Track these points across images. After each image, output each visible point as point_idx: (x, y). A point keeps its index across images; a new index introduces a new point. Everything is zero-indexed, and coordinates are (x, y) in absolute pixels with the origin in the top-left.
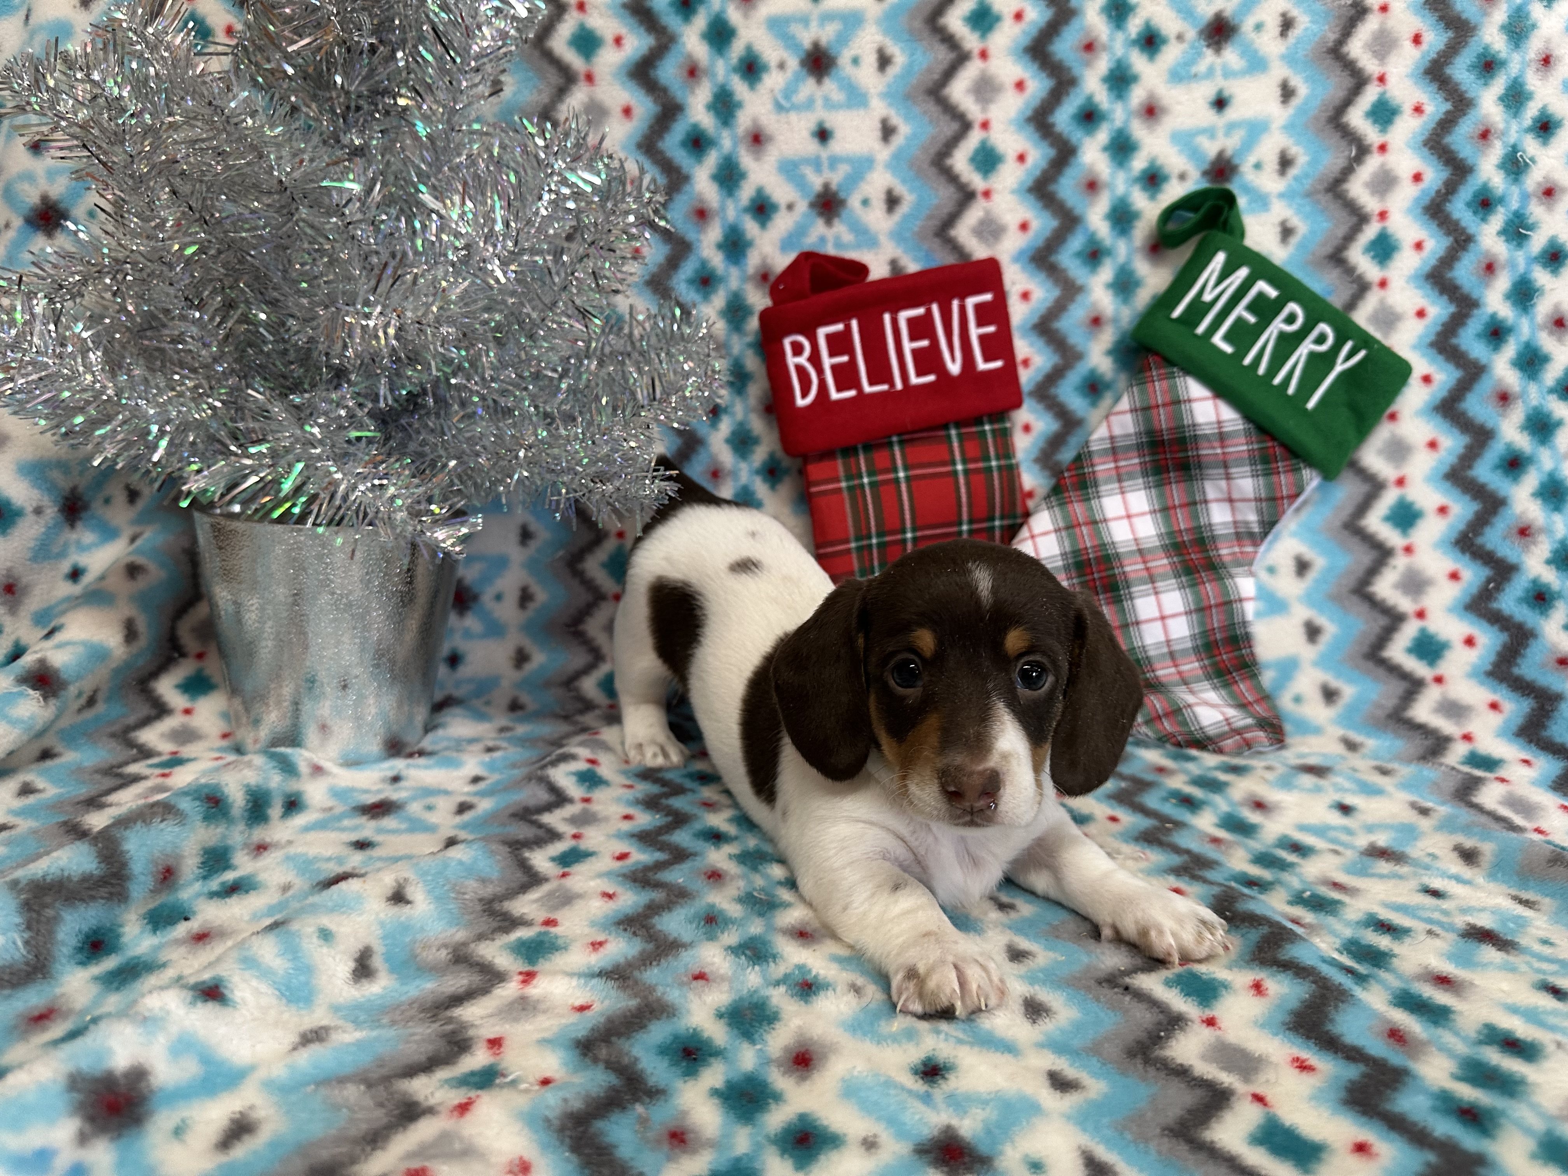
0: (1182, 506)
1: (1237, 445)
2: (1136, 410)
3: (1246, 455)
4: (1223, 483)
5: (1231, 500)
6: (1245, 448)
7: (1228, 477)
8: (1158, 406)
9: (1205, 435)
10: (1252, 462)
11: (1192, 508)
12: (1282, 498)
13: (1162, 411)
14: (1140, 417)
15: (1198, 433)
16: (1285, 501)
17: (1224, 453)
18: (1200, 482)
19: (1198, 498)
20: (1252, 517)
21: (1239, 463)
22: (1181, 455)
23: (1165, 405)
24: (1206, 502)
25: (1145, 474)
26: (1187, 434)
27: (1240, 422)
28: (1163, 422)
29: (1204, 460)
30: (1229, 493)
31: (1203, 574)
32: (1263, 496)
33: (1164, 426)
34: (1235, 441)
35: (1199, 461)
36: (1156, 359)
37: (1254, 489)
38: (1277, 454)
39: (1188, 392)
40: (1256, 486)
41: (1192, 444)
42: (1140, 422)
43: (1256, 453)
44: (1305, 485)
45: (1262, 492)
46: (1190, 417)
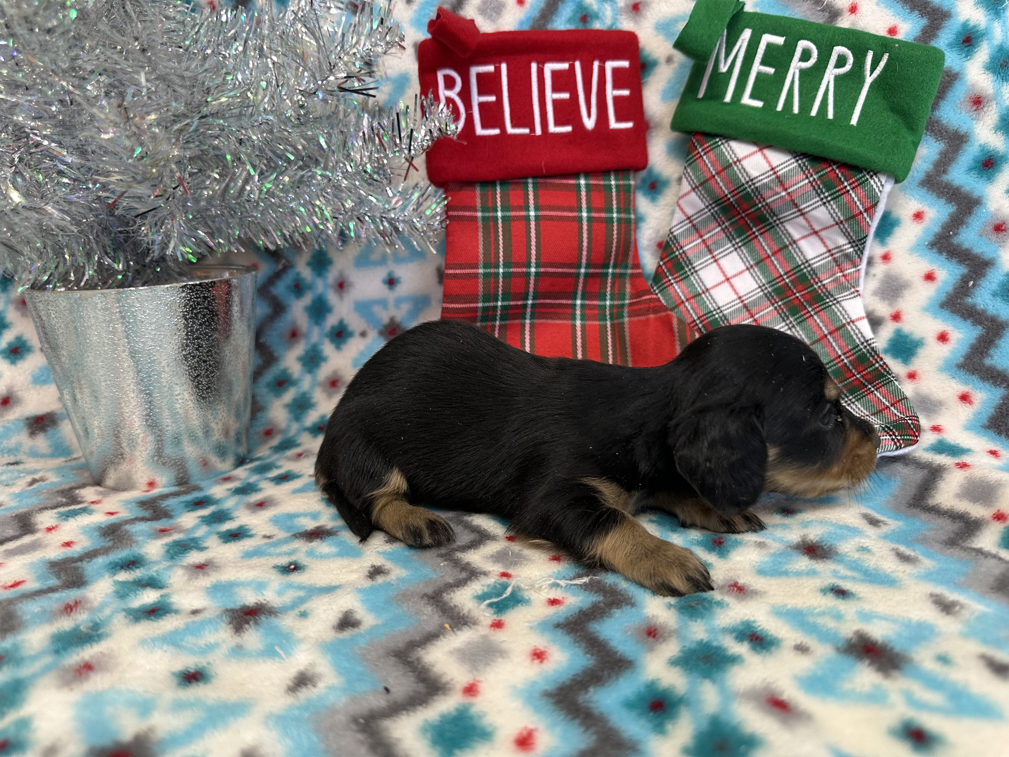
0: (774, 254)
1: (798, 182)
2: (697, 188)
3: (810, 188)
4: (801, 220)
5: (816, 233)
6: (807, 181)
7: (802, 213)
8: (714, 176)
9: (765, 184)
10: (819, 192)
11: (785, 252)
12: (861, 213)
13: (718, 179)
14: (703, 192)
16: (865, 215)
17: (788, 194)
18: (781, 227)
19: (786, 242)
20: (842, 241)
21: (807, 198)
22: (752, 210)
23: (718, 173)
24: (795, 242)
25: (731, 238)
26: (749, 190)
27: (793, 160)
28: (724, 188)
29: (774, 206)
30: (811, 226)
31: (810, 309)
32: (842, 218)
33: (726, 192)
34: (795, 179)
35: (772, 209)
36: (699, 137)
37: (832, 215)
38: (840, 175)
39: (735, 155)
40: (832, 211)
41: (757, 197)
42: (706, 196)
43: (819, 182)
44: (879, 194)
45: (839, 214)
46: (745, 175)
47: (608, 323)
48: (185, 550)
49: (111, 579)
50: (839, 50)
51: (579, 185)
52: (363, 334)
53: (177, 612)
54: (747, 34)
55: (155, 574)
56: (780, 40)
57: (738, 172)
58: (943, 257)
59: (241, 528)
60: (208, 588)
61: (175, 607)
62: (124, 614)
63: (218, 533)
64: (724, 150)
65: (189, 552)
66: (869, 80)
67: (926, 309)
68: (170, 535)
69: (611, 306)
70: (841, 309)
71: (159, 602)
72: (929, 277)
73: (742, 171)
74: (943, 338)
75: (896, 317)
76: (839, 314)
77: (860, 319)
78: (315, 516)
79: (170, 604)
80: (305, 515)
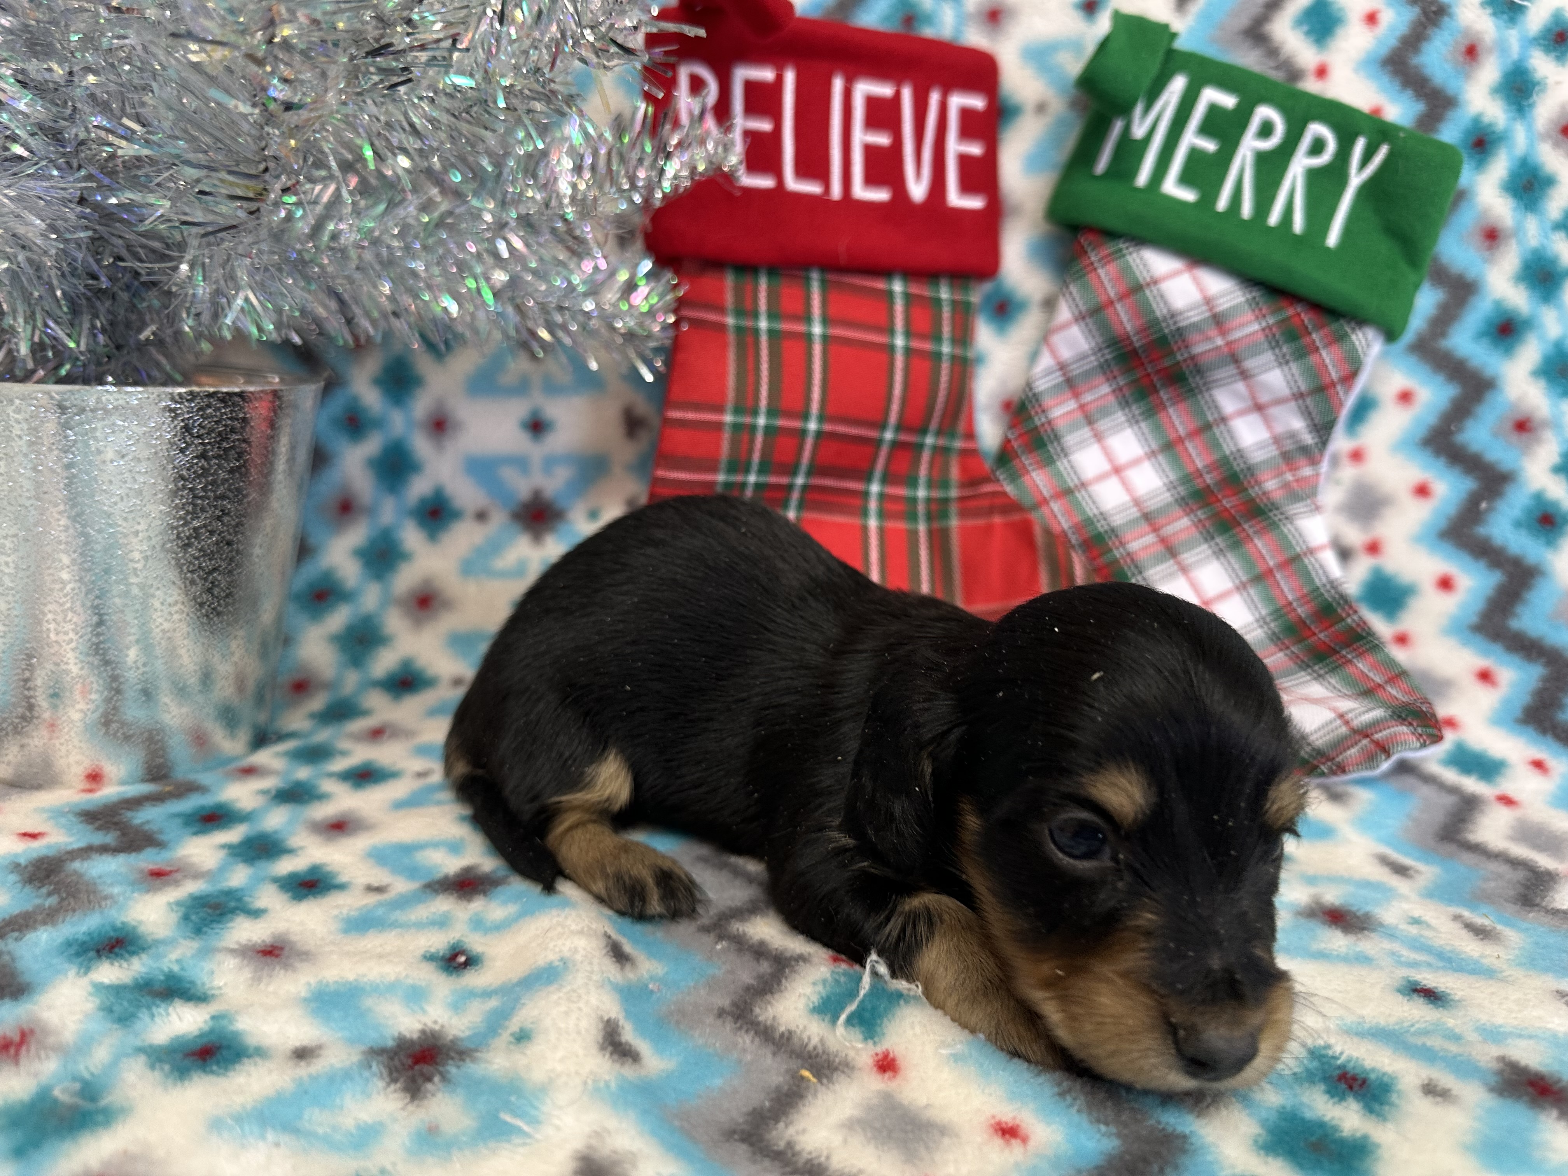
0: (1191, 435)
1: (1242, 325)
2: (1083, 318)
3: (1261, 337)
4: (1241, 386)
5: (1259, 408)
6: (1255, 327)
7: (1245, 375)
8: (1111, 303)
9: (1193, 324)
10: (1274, 344)
11: (1207, 434)
12: (1333, 384)
13: (1119, 306)
14: (1091, 325)
15: (1183, 324)
16: (1339, 387)
17: (1229, 344)
18: (1206, 395)
19: (1210, 418)
20: (1297, 424)
21: (1255, 351)
22: (1167, 363)
23: (1121, 298)
24: (1223, 420)
25: (1124, 404)
26: (1166, 331)
27: (1239, 290)
28: (1126, 322)
29: (1202, 361)
30: (1254, 398)
31: (1246, 526)
32: (1303, 388)
33: (1129, 329)
34: (1237, 321)
35: (1196, 365)
36: (1091, 237)
37: (1288, 382)
38: (1306, 321)
39: (1148, 271)
40: (1289, 377)
41: (1176, 342)
42: (1094, 332)
43: (1274, 329)
44: (1362, 356)
45: (1300, 383)
46: (1162, 305)
47: (922, 528)
48: (222, 915)
49: (84, 982)
50: (1317, 129)
51: (890, 294)
52: (481, 516)
53: (260, 1053)
54: (1178, 84)
55: (176, 968)
56: (1228, 101)
57: (1151, 299)
58: (1441, 462)
59: (315, 869)
60: (305, 1000)
61: (252, 1041)
62: (142, 1059)
63: (276, 880)
64: (1132, 264)
65: (232, 920)
66: (1356, 179)
67: (1418, 539)
68: (177, 883)
69: (929, 500)
70: (1293, 530)
71: (212, 1031)
72: (1422, 491)
73: (1158, 299)
74: (1445, 584)
75: (1373, 548)
76: (1290, 537)
77: (1321, 548)
78: (454, 847)
79: (236, 1035)
80: (435, 845)
